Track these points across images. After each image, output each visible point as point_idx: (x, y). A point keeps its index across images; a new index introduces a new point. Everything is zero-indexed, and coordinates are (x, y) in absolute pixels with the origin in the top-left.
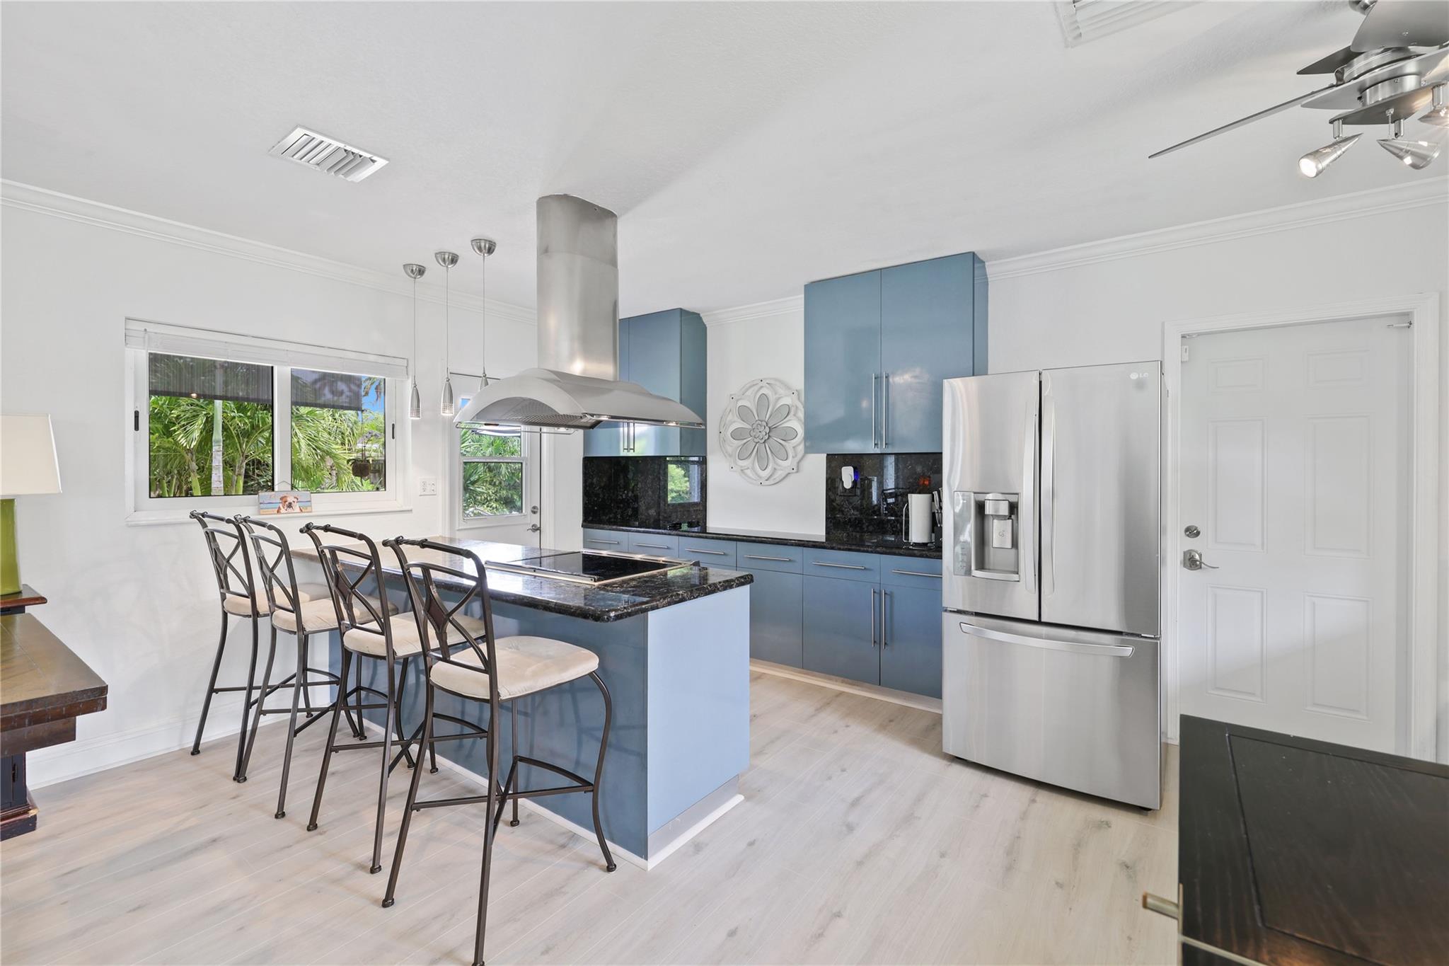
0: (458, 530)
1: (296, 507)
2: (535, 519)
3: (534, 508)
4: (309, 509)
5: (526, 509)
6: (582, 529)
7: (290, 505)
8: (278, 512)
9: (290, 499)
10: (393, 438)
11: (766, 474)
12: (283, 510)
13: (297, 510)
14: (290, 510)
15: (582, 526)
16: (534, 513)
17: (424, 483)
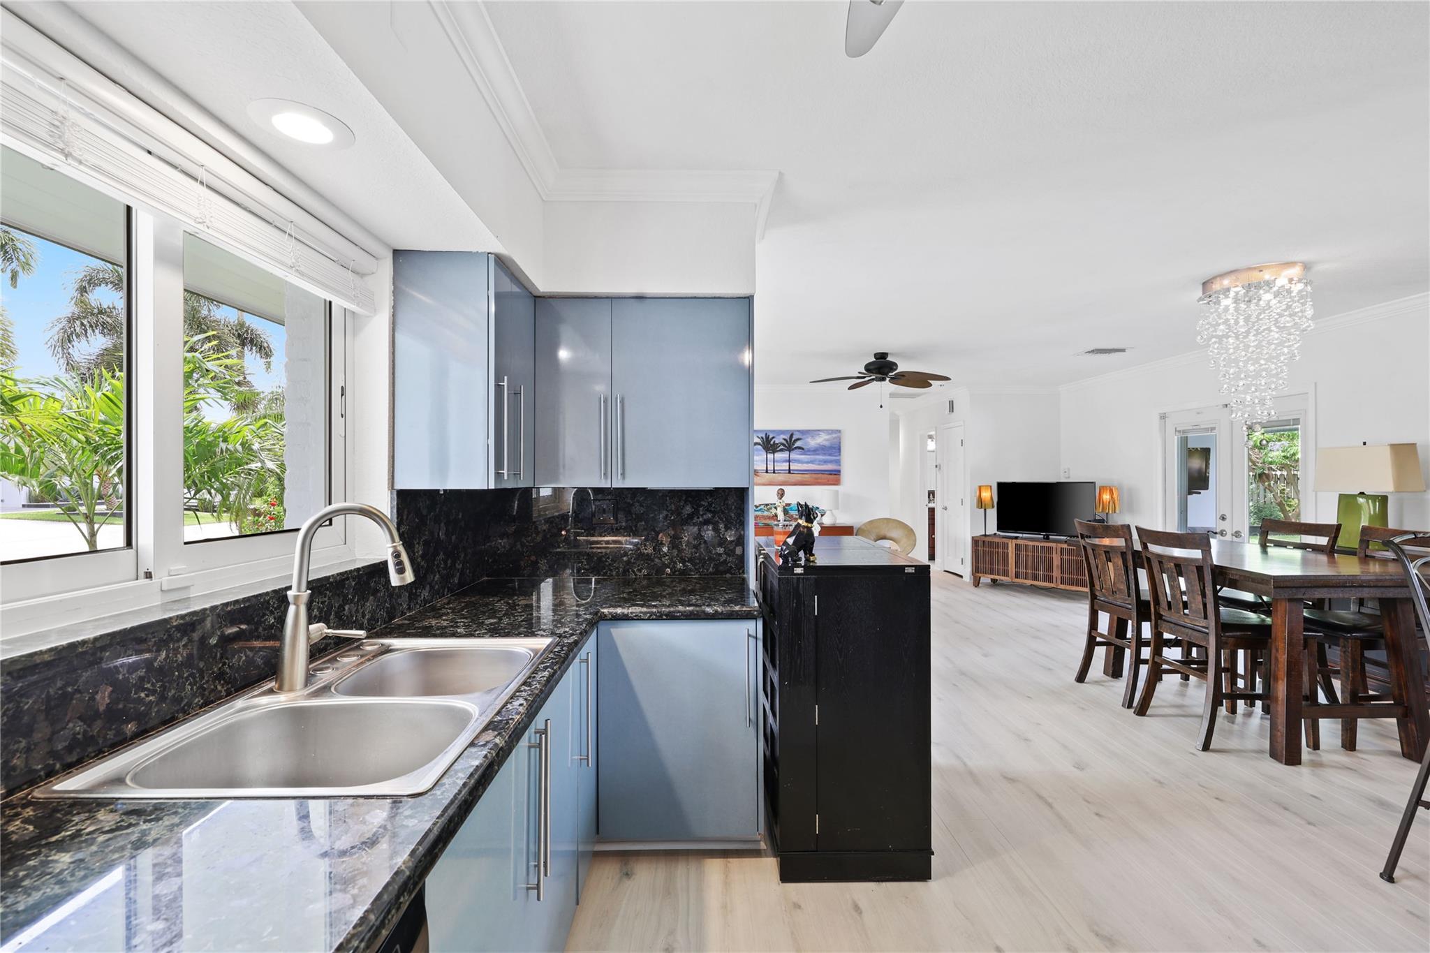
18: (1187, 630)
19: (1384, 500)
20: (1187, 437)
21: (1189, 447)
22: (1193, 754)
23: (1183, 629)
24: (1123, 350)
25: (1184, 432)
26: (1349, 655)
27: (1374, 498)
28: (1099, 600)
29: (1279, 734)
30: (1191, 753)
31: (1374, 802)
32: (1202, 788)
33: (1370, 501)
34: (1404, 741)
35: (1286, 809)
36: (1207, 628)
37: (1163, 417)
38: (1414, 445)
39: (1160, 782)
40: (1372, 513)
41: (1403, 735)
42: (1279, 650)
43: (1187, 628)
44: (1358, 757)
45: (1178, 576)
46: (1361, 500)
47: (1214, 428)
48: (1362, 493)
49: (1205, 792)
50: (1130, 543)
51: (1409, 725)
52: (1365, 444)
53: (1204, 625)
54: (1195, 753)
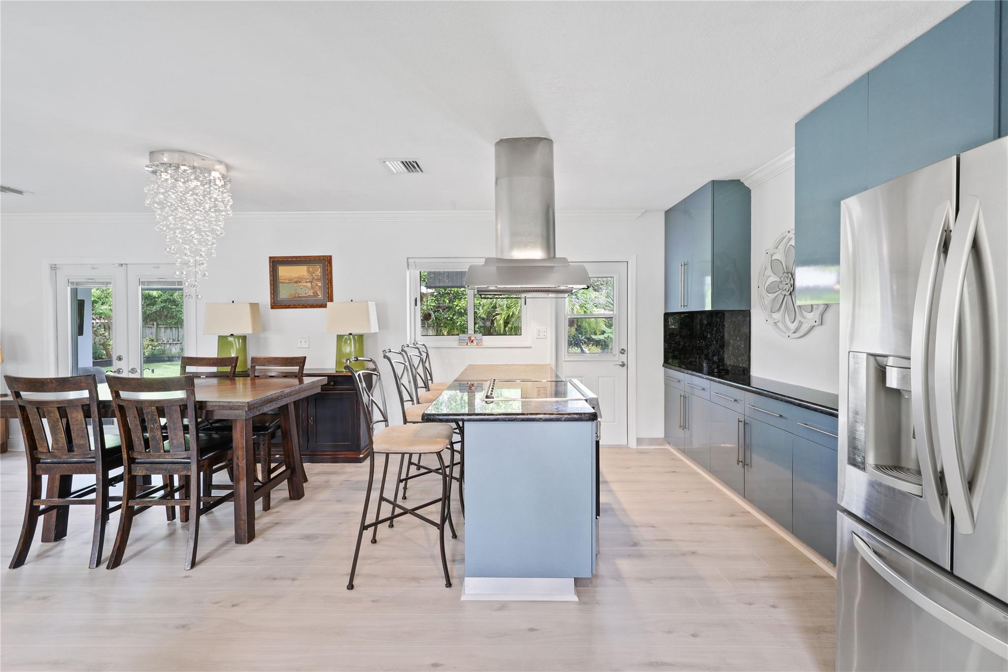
0: (564, 361)
1: (475, 342)
2: (623, 358)
3: (622, 350)
4: (481, 344)
5: (616, 351)
6: (662, 369)
7: (472, 342)
8: (467, 344)
9: (473, 338)
10: (525, 304)
11: (793, 326)
12: (469, 344)
13: (475, 344)
14: (472, 344)
15: (663, 366)
16: (623, 353)
17: (539, 331)
18: (166, 466)
19: (244, 338)
20: (77, 288)
21: (78, 299)
22: (187, 577)
23: (161, 466)
24: (20, 192)
25: (77, 284)
26: (266, 445)
27: (238, 337)
28: (43, 463)
29: (242, 522)
30: (184, 577)
31: (303, 539)
32: (217, 605)
33: (236, 339)
34: (291, 489)
35: (275, 579)
36: (189, 458)
37: (54, 268)
38: (258, 304)
39: (183, 626)
40: (238, 347)
41: (290, 486)
42: (240, 458)
43: (165, 463)
44: (274, 513)
45: (159, 417)
46: (231, 339)
47: (110, 283)
48: (232, 335)
49: (221, 606)
50: (95, 395)
51: (294, 478)
52: (233, 302)
53: (185, 456)
54: (187, 575)
